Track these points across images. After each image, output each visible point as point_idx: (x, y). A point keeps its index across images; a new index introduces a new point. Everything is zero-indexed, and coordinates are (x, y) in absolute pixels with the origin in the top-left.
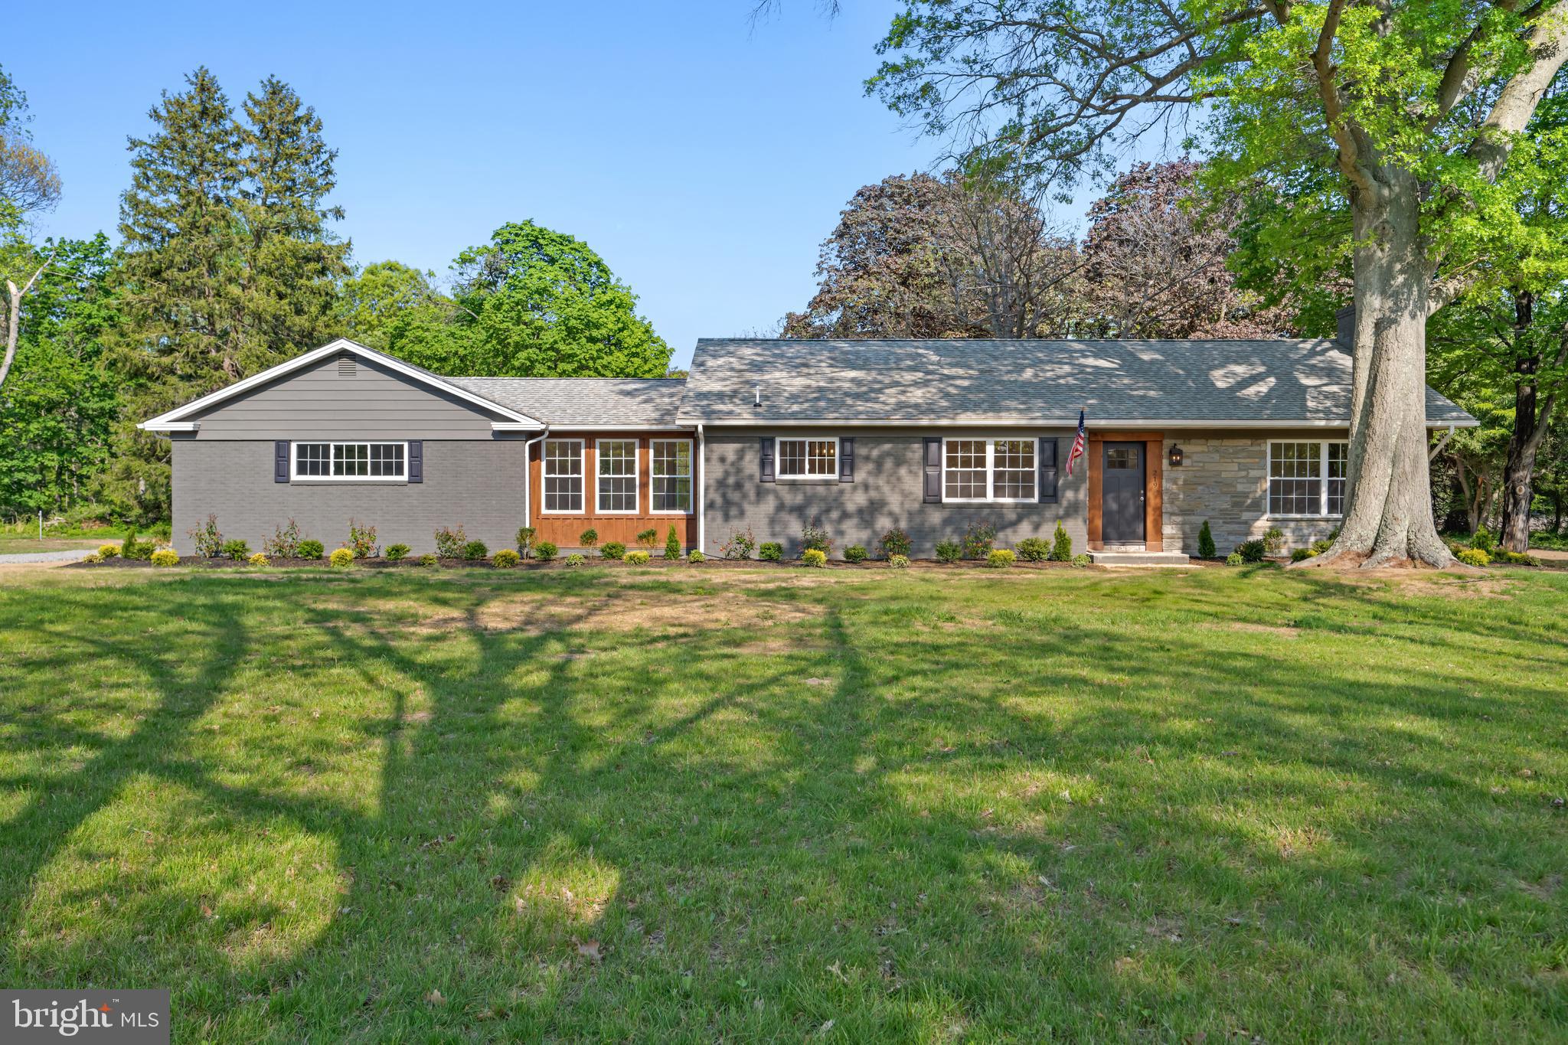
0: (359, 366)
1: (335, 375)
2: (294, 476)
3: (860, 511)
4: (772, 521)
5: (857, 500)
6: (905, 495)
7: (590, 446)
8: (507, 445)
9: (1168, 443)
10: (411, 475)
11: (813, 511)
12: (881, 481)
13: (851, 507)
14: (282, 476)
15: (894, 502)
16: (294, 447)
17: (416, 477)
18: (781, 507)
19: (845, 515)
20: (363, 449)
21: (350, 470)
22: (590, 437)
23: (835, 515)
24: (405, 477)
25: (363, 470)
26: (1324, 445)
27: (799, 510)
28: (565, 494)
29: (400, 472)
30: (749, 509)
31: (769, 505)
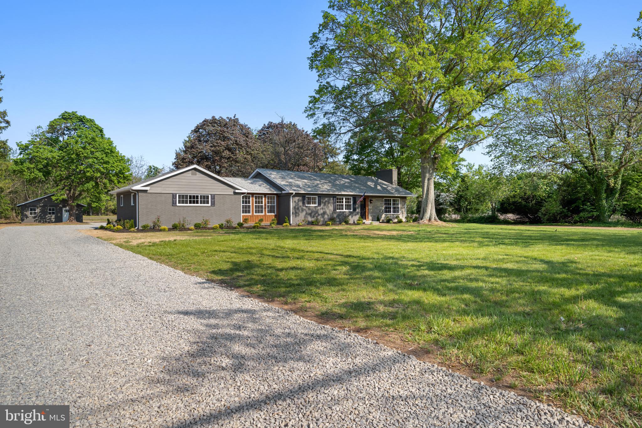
0: (197, 173)
1: (190, 175)
2: (178, 204)
3: (322, 214)
4: (305, 217)
5: (321, 212)
6: (330, 210)
7: (253, 197)
8: (237, 196)
9: (370, 199)
10: (211, 204)
11: (313, 214)
12: (325, 207)
13: (320, 213)
14: (174, 204)
15: (328, 212)
16: (177, 195)
17: (213, 204)
18: (306, 214)
19: (319, 215)
20: (197, 197)
21: (194, 202)
22: (253, 194)
23: (317, 215)
24: (210, 205)
25: (197, 203)
26: (392, 199)
27: (310, 214)
28: (246, 210)
29: (208, 203)
30: (300, 214)
31: (304, 213)
